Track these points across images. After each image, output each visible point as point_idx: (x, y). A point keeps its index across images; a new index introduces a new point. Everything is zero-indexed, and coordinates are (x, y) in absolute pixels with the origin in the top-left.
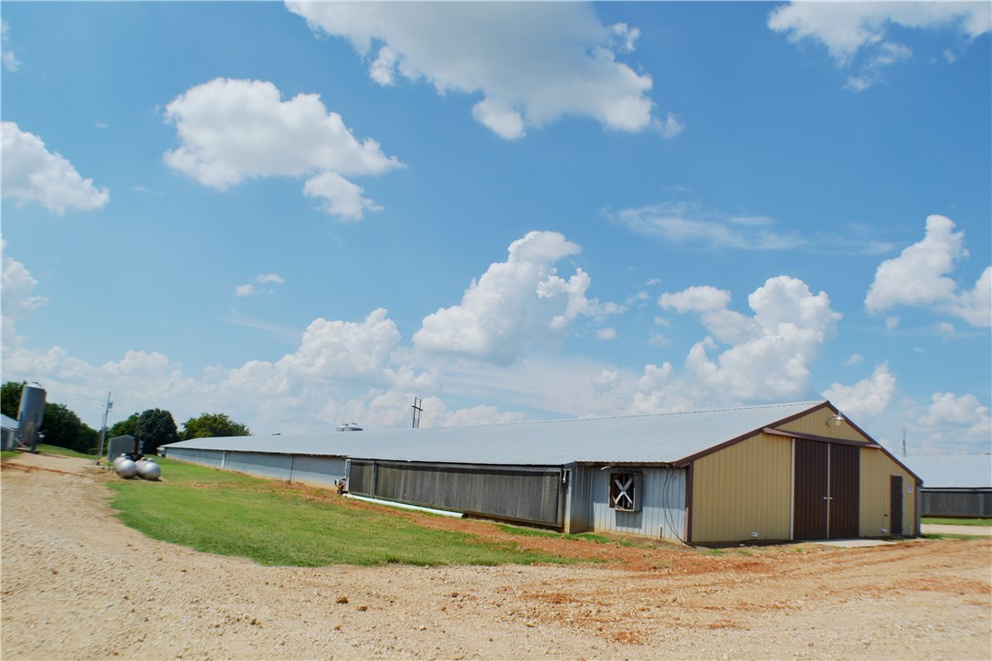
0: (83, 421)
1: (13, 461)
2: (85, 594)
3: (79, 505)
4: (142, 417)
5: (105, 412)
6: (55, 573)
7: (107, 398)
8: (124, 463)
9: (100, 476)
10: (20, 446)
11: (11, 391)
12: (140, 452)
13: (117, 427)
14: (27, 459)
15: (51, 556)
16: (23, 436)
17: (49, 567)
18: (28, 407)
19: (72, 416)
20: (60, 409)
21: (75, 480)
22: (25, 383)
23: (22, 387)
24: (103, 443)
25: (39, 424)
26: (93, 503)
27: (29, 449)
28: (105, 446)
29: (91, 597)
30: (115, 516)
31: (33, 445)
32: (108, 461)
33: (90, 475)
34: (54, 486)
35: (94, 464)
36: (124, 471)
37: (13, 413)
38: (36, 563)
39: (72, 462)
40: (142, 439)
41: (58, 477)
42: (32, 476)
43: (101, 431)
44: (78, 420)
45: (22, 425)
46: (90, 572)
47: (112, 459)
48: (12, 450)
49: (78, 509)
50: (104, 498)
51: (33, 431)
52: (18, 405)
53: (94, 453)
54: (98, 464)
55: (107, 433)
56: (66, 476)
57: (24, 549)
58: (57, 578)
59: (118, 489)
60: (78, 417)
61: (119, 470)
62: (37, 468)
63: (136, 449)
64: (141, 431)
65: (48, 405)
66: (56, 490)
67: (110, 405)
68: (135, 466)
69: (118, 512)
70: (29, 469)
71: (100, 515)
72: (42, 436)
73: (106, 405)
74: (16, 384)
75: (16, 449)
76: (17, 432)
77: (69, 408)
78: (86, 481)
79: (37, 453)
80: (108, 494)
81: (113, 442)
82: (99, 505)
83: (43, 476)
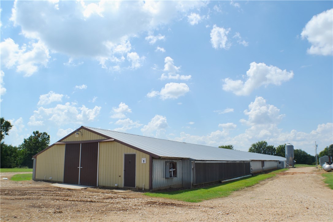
0: (308, 154)
1: (287, 172)
2: (319, 215)
3: (313, 184)
4: (329, 148)
5: (315, 149)
6: (308, 208)
7: (315, 144)
8: (326, 166)
9: (319, 172)
10: (289, 166)
11: (282, 148)
12: (331, 161)
13: (321, 153)
14: (292, 170)
15: (305, 203)
16: (289, 163)
17: (305, 207)
18: (288, 153)
19: (304, 153)
20: (299, 151)
21: (310, 175)
22: (285, 144)
23: (285, 146)
24: (317, 160)
25: (293, 157)
26: (318, 182)
27: (292, 167)
28: (318, 161)
29: (322, 216)
30: (326, 186)
31: (293, 165)
32: (320, 166)
33: (315, 172)
34: (303, 178)
35: (316, 168)
36: (327, 169)
37: (284, 156)
38: (300, 205)
39: (308, 169)
40: (331, 156)
41: (304, 175)
42: (294, 176)
43: (316, 156)
44: (307, 154)
45: (287, 159)
46: (320, 208)
47: (322, 165)
48: (286, 168)
49: (313, 185)
50: (322, 180)
51: (292, 160)
52: (285, 152)
53: (315, 164)
54: (317, 168)
55: (318, 156)
56: (306, 174)
57: (296, 201)
58: (309, 210)
59: (326, 176)
60: (306, 152)
61: (325, 169)
62: (295, 173)
63: (330, 160)
64: (330, 153)
65: (295, 150)
66: (303, 179)
67: (317, 146)
68: (331, 167)
69: (327, 184)
70: (293, 174)
71: (321, 186)
72: (295, 161)
73: (315, 146)
74: (283, 146)
75: (287, 167)
76: (286, 162)
77: (303, 150)
78: (314, 175)
79: (295, 167)
80: (323, 178)
81: (321, 159)
82: (320, 183)
83: (298, 175)
